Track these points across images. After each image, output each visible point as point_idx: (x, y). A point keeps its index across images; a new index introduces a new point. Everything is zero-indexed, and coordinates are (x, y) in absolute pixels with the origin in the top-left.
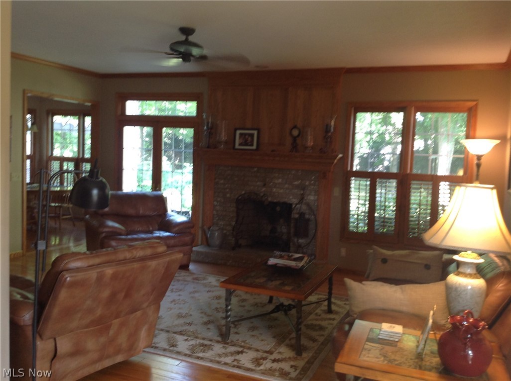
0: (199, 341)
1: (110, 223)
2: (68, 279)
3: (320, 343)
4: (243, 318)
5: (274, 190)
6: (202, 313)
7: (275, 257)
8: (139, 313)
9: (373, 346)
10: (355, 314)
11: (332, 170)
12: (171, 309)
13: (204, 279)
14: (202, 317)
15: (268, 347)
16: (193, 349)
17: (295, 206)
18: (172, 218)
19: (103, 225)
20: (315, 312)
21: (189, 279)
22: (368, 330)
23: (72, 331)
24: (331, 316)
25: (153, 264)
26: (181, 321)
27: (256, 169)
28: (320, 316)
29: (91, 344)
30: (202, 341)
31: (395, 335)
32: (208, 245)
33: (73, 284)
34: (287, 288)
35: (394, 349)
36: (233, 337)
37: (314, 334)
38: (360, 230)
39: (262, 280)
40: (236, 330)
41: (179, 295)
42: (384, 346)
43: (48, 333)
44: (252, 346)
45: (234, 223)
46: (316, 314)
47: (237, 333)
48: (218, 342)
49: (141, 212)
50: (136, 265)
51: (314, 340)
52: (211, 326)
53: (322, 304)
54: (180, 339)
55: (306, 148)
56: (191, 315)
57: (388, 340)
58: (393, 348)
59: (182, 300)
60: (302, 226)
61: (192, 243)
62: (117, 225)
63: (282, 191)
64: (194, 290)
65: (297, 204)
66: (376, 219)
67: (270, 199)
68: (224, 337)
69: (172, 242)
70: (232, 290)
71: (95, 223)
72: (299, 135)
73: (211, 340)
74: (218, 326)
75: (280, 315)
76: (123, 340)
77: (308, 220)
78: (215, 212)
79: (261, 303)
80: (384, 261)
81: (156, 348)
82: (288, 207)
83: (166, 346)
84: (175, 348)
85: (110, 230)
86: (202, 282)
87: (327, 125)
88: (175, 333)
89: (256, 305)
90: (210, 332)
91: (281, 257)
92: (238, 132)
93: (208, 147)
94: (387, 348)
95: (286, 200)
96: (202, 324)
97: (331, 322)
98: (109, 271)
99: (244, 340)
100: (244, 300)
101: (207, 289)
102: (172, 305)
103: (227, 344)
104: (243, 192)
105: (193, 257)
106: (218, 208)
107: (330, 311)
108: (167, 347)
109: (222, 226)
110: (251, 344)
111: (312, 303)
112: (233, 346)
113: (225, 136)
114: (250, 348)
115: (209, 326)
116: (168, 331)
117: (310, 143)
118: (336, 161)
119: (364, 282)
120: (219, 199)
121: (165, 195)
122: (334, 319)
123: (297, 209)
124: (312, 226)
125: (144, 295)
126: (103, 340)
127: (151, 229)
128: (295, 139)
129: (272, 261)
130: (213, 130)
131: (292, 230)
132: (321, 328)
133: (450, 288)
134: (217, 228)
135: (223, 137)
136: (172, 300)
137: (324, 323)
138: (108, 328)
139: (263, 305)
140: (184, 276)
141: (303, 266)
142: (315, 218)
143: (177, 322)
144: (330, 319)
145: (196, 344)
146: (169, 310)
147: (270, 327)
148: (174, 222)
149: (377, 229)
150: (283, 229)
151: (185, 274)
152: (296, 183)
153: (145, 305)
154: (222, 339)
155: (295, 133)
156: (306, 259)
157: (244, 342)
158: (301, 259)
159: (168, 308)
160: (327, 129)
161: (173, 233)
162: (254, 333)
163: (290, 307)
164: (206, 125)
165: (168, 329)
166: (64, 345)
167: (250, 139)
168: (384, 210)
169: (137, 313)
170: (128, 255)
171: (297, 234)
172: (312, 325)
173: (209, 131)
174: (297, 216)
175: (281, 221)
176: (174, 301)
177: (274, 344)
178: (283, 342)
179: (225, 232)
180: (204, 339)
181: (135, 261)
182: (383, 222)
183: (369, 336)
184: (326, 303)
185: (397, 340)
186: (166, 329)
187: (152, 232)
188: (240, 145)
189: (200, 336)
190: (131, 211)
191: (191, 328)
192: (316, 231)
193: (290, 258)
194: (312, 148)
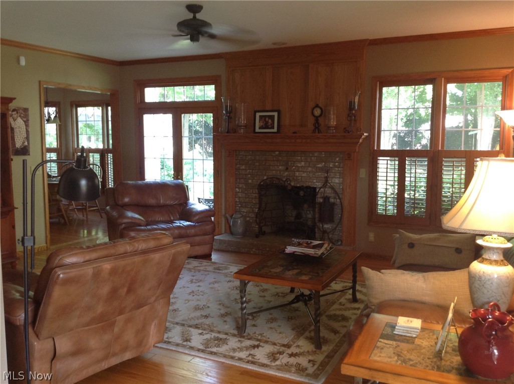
0: (214, 335)
1: (130, 214)
2: (61, 276)
3: (341, 335)
4: (262, 309)
5: (297, 174)
6: (220, 304)
7: (293, 245)
8: (146, 308)
9: (386, 344)
10: (374, 305)
11: (357, 151)
12: (189, 301)
13: (226, 268)
14: (220, 309)
15: (286, 340)
16: (207, 344)
17: (319, 191)
18: (193, 206)
19: (122, 216)
20: (339, 302)
21: (210, 268)
22: (384, 325)
23: (71, 330)
24: (356, 305)
25: (156, 256)
26: (198, 314)
27: (277, 153)
28: (344, 305)
29: (93, 342)
30: (217, 335)
31: (412, 330)
32: (232, 233)
33: (67, 282)
34: (304, 278)
35: (410, 346)
36: (249, 330)
37: (336, 325)
38: (390, 213)
39: (278, 270)
40: (253, 323)
41: (199, 286)
42: (399, 343)
43: (45, 332)
44: (269, 340)
45: (257, 209)
46: (340, 304)
47: (254, 326)
48: (234, 335)
49: (161, 201)
50: (137, 259)
51: (335, 332)
52: (228, 319)
53: (347, 292)
54: (194, 332)
55: (329, 128)
56: (208, 307)
57: (405, 336)
58: (408, 345)
59: (201, 291)
60: (327, 211)
61: (213, 232)
62: (137, 216)
63: (305, 175)
64: (214, 280)
65: (320, 188)
66: (407, 200)
67: (293, 184)
68: (241, 330)
69: (193, 231)
70: (247, 281)
71: (115, 214)
72: (321, 115)
73: (226, 334)
74: (236, 318)
75: (300, 305)
76: (130, 336)
77: (334, 204)
78: (237, 200)
79: (282, 293)
80: (411, 245)
81: (169, 342)
82: (313, 191)
83: (179, 341)
84: (189, 343)
85: (129, 221)
86: (223, 272)
87: (351, 103)
88: (190, 326)
89: (277, 294)
90: (226, 324)
91: (299, 245)
92: (258, 115)
93: (228, 132)
94: (403, 345)
95: (310, 184)
96: (219, 316)
97: (356, 312)
98: (107, 266)
99: (262, 333)
100: (265, 290)
101: (228, 279)
102: (190, 297)
103: (244, 337)
104: (265, 178)
105: (215, 246)
106: (240, 195)
107: (355, 300)
108: (181, 342)
109: (245, 213)
110: (268, 337)
111: (336, 292)
112: (249, 339)
113: (244, 120)
114: (266, 342)
115: (226, 319)
116: (183, 325)
117: (333, 122)
118: (361, 141)
119: (383, 271)
120: (241, 186)
121: (186, 184)
122: (358, 309)
123: (322, 193)
124: (337, 210)
125: (149, 290)
126: (107, 337)
127: (172, 218)
128: (317, 118)
129: (290, 249)
130: (232, 113)
131: (317, 216)
132: (345, 319)
133: (474, 277)
134: (240, 216)
135: (243, 121)
136: (191, 291)
137: (347, 313)
138: (112, 324)
139: (284, 295)
140: (206, 266)
141: (323, 254)
142: (341, 201)
143: (193, 315)
144: (355, 309)
145: (211, 338)
146: (187, 302)
147: (289, 319)
148: (194, 210)
149: (408, 212)
150: (308, 214)
151: (206, 264)
152: (320, 166)
153: (153, 299)
154: (238, 333)
155: (317, 112)
156: (326, 246)
157: (261, 335)
158: (320, 246)
159: (186, 300)
160: (351, 107)
161: (194, 223)
162: (272, 325)
163: (310, 297)
164: (224, 109)
165: (183, 322)
166: (64, 345)
167: (270, 121)
168: (414, 191)
169: (144, 308)
170: (129, 248)
171: (322, 220)
172: (335, 315)
173: (228, 115)
174: (321, 200)
175: (306, 206)
176: (193, 292)
177: (293, 336)
178: (302, 334)
179: (248, 219)
180: (219, 332)
181: (135, 255)
182: (414, 203)
183: (384, 332)
184: (351, 291)
185: (415, 336)
186: (181, 322)
187: (172, 222)
188: (260, 128)
189: (215, 329)
190: (152, 201)
191: (208, 321)
192: (342, 215)
193: (308, 246)
194: (336, 127)
